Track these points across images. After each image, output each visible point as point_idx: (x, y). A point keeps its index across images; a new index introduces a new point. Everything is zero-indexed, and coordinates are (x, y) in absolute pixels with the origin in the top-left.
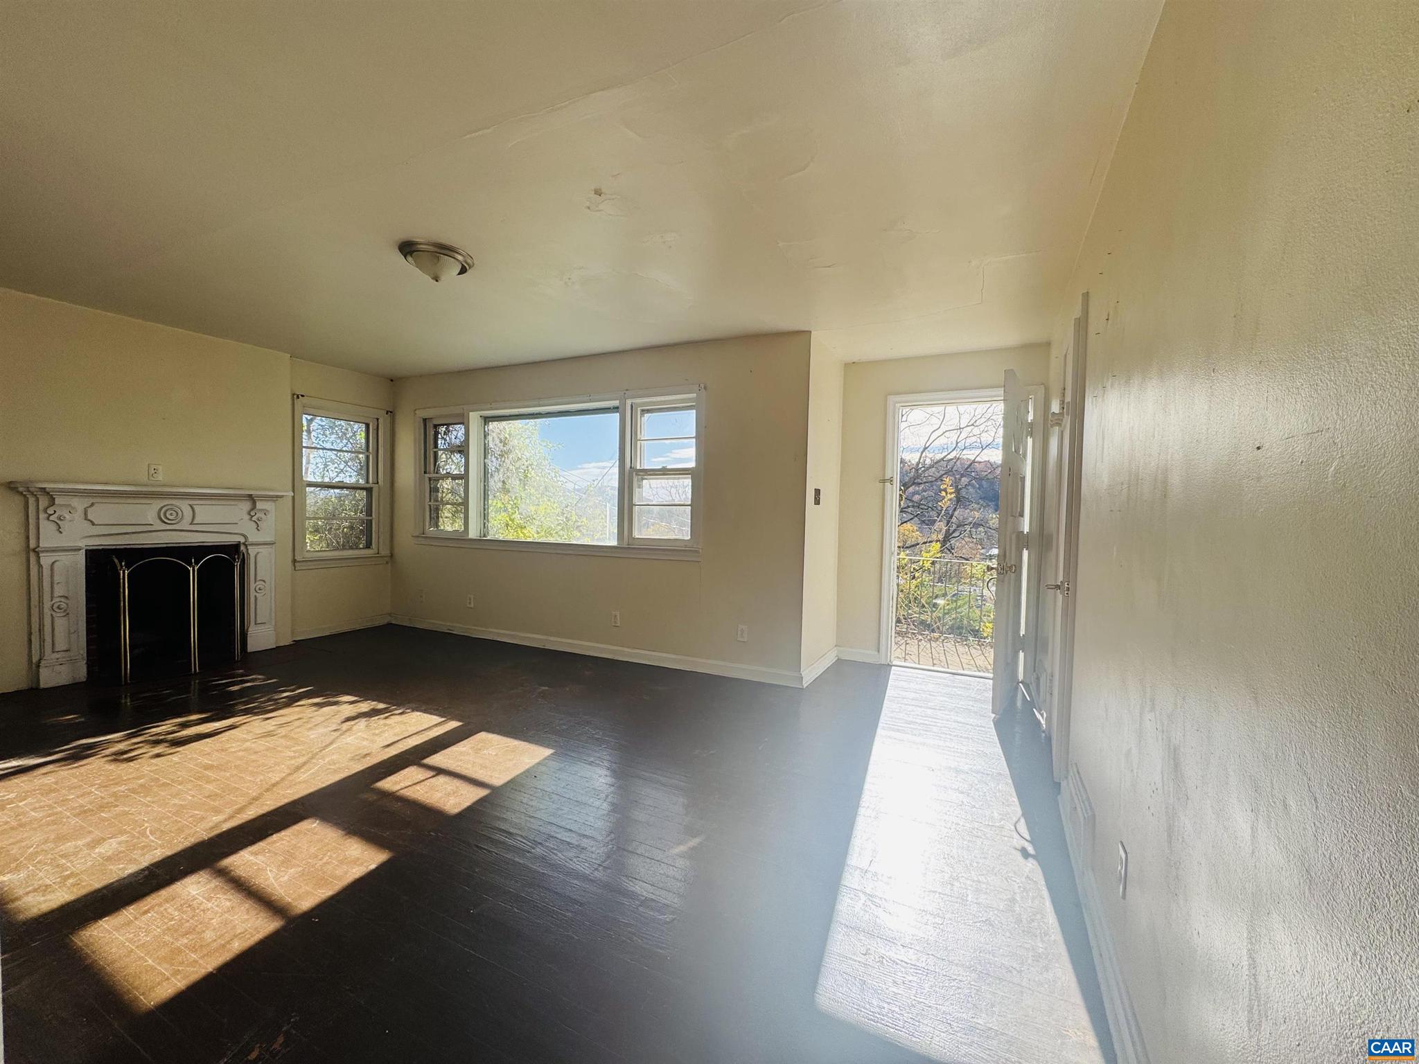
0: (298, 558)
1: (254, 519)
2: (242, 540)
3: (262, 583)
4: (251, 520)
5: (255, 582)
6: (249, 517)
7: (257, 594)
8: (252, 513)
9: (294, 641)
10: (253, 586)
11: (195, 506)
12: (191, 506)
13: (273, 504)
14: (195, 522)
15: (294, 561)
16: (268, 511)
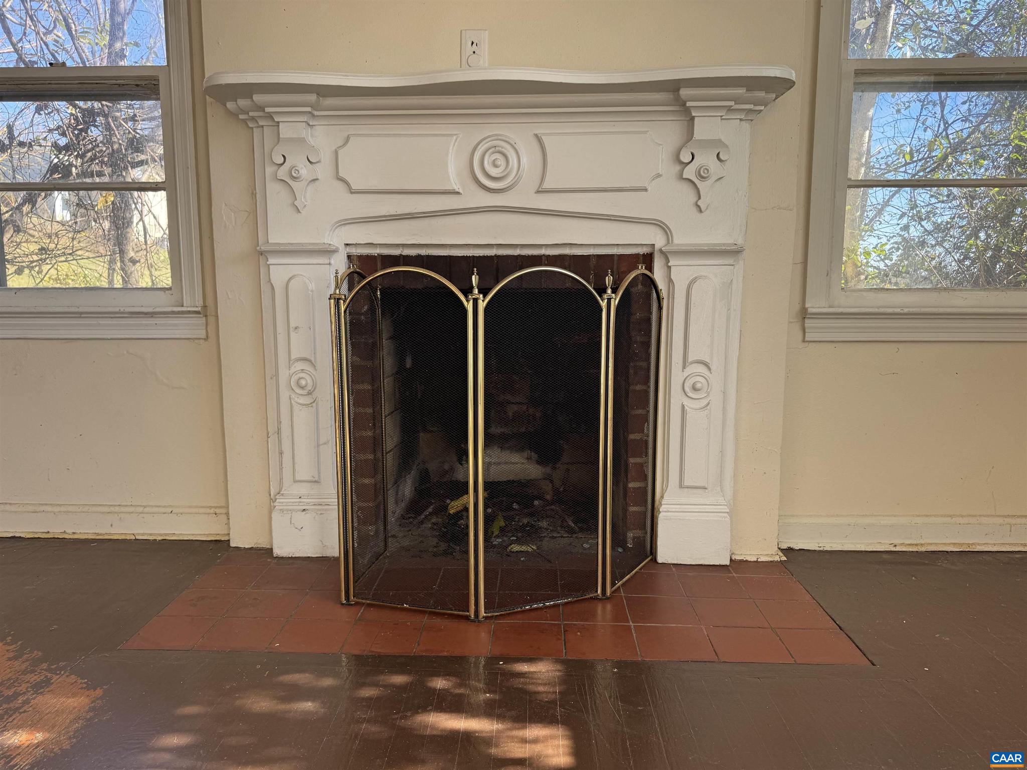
0: (813, 306)
1: (689, 172)
2: (659, 241)
3: (702, 369)
4: (681, 177)
5: (684, 367)
6: (678, 168)
7: (687, 402)
8: (685, 157)
9: (788, 551)
10: (677, 376)
11: (545, 139)
12: (538, 138)
13: (746, 125)
14: (547, 185)
15: (804, 314)
16: (726, 146)
